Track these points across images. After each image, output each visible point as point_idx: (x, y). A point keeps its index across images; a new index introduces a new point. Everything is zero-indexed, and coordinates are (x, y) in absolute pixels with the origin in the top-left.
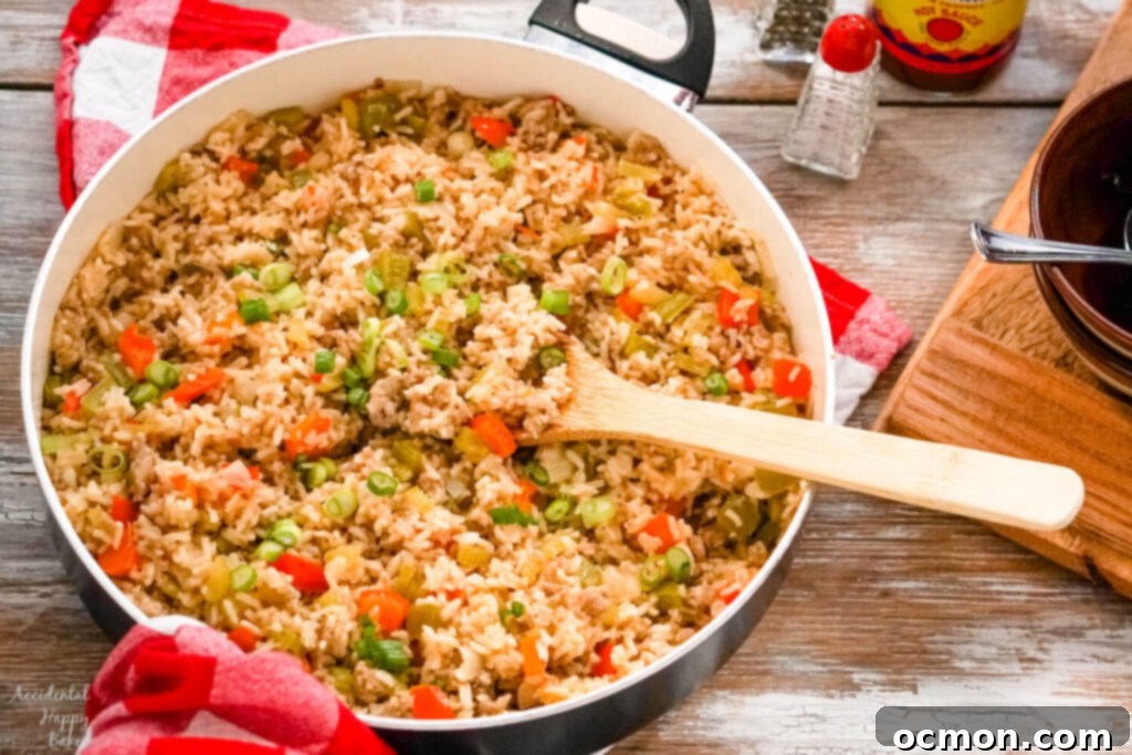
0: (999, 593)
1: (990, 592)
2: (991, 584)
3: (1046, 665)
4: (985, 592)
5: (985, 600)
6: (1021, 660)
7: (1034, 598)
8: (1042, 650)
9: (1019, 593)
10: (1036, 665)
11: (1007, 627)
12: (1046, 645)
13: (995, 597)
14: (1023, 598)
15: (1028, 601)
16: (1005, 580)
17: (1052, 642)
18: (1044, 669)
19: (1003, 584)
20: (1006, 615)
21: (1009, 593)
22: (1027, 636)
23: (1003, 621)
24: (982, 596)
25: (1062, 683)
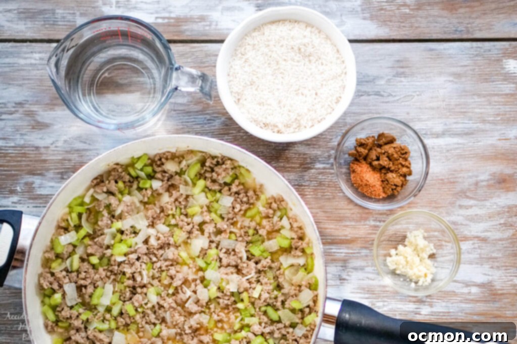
0: (334, 252)
1: (331, 252)
2: (331, 249)
3: (349, 281)
4: (329, 252)
5: (329, 255)
6: (340, 280)
7: (347, 255)
8: (348, 275)
9: (341, 253)
10: (346, 281)
11: (336, 266)
12: (350, 274)
13: (333, 254)
14: (343, 255)
15: (345, 256)
16: (337, 247)
17: (352, 272)
18: (348, 283)
19: (336, 249)
20: (337, 262)
21: (338, 253)
22: (343, 270)
23: (335, 264)
24: (328, 254)
25: (354, 289)
